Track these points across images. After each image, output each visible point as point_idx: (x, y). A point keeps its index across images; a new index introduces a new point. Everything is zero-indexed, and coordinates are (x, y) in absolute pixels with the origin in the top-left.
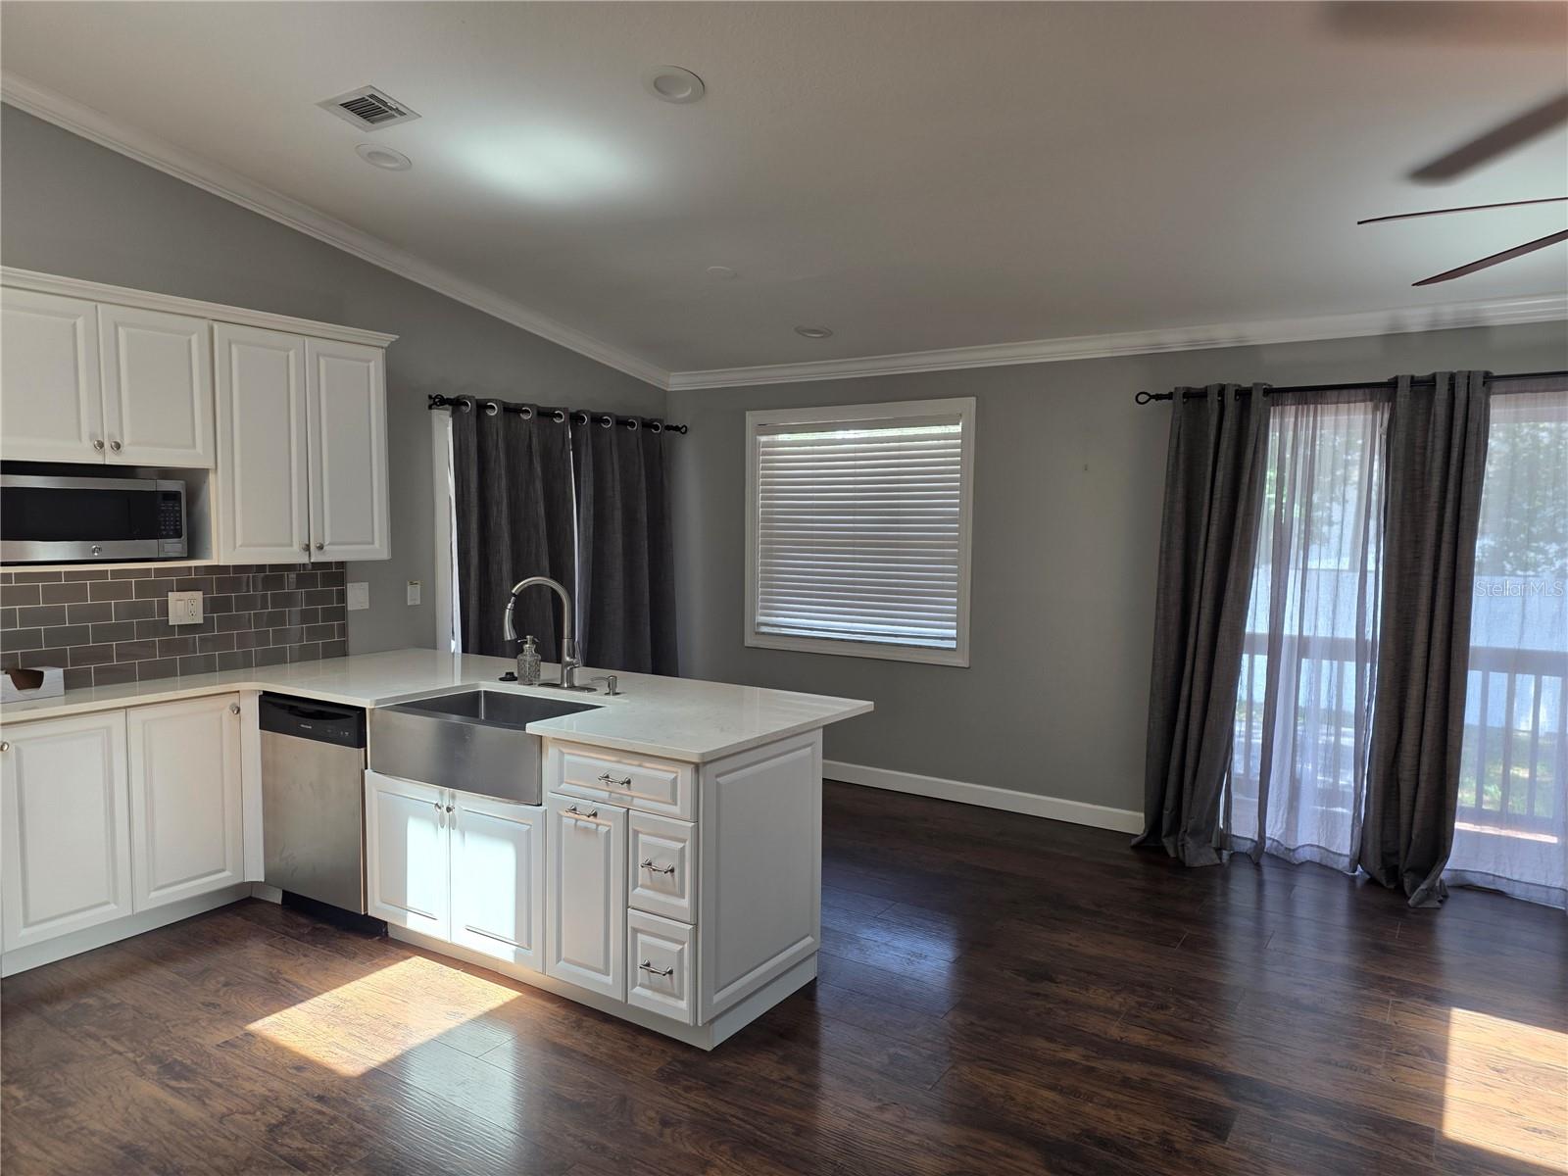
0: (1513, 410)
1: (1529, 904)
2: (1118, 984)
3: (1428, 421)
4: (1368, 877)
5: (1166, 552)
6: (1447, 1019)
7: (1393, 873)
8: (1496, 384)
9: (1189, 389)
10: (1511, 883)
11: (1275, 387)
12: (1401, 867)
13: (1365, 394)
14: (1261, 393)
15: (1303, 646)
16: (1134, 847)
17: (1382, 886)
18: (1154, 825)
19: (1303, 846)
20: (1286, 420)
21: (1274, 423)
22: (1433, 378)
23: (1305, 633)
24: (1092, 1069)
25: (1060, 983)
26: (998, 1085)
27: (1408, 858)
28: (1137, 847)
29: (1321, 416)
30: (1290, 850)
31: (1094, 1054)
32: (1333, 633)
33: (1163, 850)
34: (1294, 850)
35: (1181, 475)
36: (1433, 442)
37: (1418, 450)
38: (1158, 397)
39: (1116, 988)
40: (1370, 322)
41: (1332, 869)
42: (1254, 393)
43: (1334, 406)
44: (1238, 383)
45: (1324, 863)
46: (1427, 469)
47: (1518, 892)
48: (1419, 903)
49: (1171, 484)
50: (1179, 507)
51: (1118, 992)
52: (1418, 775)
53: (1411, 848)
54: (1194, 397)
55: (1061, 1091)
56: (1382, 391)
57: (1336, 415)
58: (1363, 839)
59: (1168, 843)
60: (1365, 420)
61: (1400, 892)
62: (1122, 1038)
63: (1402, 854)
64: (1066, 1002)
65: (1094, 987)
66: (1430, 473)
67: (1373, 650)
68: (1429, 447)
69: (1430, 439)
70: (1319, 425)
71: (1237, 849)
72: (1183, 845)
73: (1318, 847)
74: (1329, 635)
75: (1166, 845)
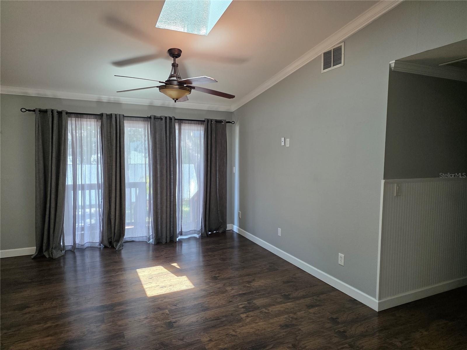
0: (129, 125)
1: (139, 242)
2: (51, 299)
3: (111, 126)
4: (104, 246)
5: (37, 162)
6: (137, 272)
7: (110, 243)
8: (125, 118)
9: (40, 109)
10: (136, 238)
11: (68, 112)
12: (112, 241)
13: (94, 117)
14: (65, 113)
15: (83, 187)
16: (32, 259)
17: (108, 247)
18: (40, 250)
19: (86, 243)
20: (73, 122)
21: (69, 122)
22: (111, 114)
23: (83, 183)
24: (57, 325)
25: (32, 307)
26: (28, 345)
27: (115, 238)
28: (34, 258)
29: (83, 122)
30: (82, 245)
31: (56, 321)
32: (90, 182)
33: (44, 256)
34: (84, 245)
35: (40, 136)
36: (113, 131)
37: (109, 133)
38: (29, 110)
39: (51, 300)
40: (93, 97)
41: (94, 247)
42: (63, 113)
43: (86, 119)
44: (57, 109)
45: (92, 246)
46: (112, 138)
47: (137, 240)
48: (119, 249)
49: (37, 139)
50: (41, 147)
51: (53, 301)
52: (115, 216)
53: (115, 236)
54: (43, 112)
55: (51, 335)
56: (99, 117)
57: (87, 122)
58: (103, 236)
59: (46, 254)
60: (95, 124)
61: (113, 247)
62: (61, 313)
63: (113, 238)
64: (38, 311)
65: (44, 303)
66: (113, 139)
67: (102, 186)
68: (112, 133)
69: (112, 130)
70: (82, 124)
71: (66, 249)
72: (52, 253)
73: (90, 242)
74: (89, 183)
75: (45, 254)
